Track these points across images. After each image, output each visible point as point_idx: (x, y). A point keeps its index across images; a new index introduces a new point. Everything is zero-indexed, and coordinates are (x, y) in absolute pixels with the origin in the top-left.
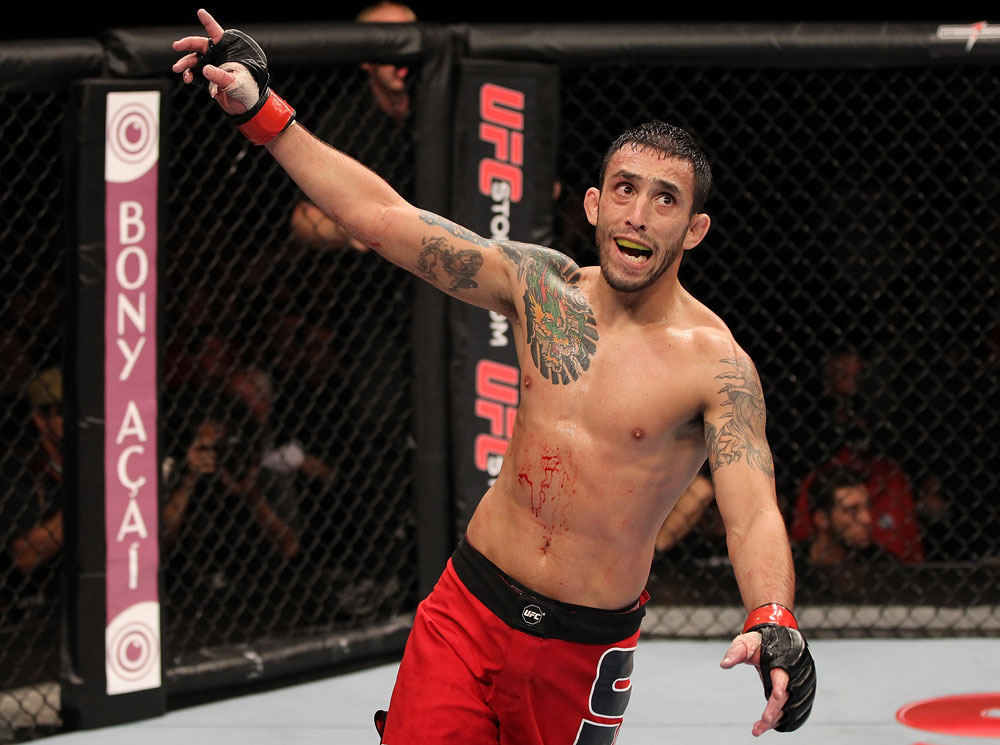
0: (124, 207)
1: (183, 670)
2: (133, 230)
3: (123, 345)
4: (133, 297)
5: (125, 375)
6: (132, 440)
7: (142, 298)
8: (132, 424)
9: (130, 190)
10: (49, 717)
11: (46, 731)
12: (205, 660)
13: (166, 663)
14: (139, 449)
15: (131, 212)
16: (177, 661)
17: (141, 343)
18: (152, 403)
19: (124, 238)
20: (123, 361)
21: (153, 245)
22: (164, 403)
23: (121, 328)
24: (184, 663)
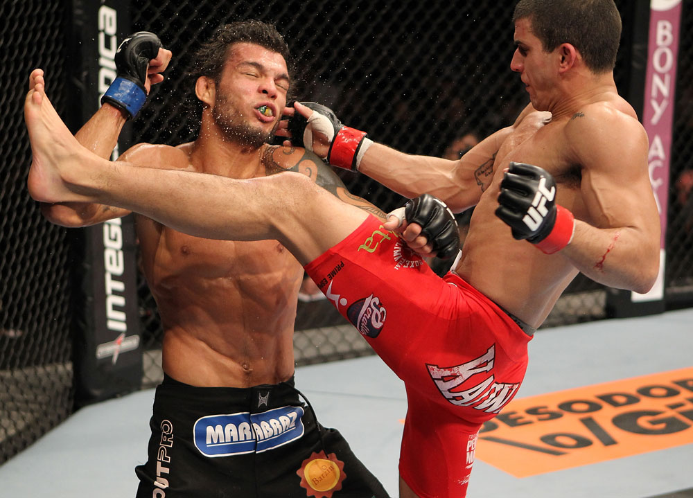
0: (660, 24)
1: (676, 290)
2: (665, 38)
3: (654, 104)
4: (662, 77)
5: (655, 120)
6: (656, 158)
7: (667, 78)
8: (656, 149)
9: (665, 15)
10: (598, 311)
11: (594, 318)
12: (687, 284)
13: (667, 284)
14: (659, 163)
15: (665, 27)
16: (673, 283)
17: (665, 103)
18: (668, 137)
19: (659, 42)
20: (653, 112)
21: (676, 47)
22: (675, 137)
23: (654, 93)
24: (678, 285)
